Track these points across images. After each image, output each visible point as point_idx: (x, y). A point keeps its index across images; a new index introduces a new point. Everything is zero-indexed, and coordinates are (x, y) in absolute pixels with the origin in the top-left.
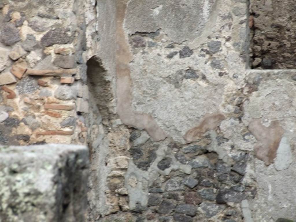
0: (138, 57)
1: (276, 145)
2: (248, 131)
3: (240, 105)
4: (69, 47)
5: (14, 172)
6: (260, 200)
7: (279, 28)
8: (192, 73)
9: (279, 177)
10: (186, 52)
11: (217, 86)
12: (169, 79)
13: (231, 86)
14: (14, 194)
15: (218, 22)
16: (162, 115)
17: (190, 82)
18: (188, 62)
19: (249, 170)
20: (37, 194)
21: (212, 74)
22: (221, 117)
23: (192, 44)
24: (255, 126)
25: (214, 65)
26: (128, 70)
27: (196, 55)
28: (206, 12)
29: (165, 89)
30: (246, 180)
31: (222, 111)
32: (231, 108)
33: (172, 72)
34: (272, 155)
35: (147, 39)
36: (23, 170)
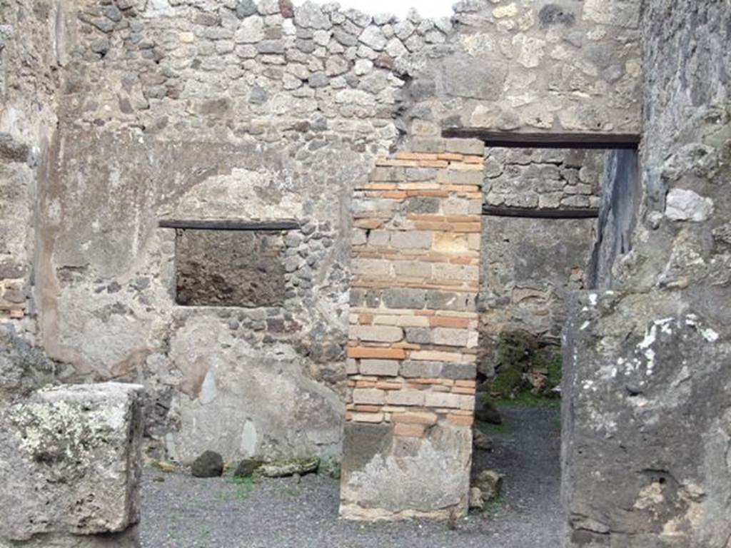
0: (66, 291)
1: (202, 379)
2: (174, 366)
3: (166, 340)
4: (20, 282)
5: (86, 409)
6: (184, 433)
7: (195, 265)
8: (119, 308)
9: (203, 410)
10: (114, 288)
11: (144, 321)
12: (96, 313)
13: (158, 321)
14: (87, 430)
15: (147, 259)
16: (89, 348)
17: (118, 317)
18: (116, 297)
19: (174, 403)
20: (109, 430)
21: (140, 309)
22: (147, 352)
23: (120, 280)
24: (181, 361)
25: (142, 301)
26: (55, 303)
27: (124, 290)
28: (135, 249)
29: (92, 323)
30: (171, 413)
31: (149, 345)
32: (158, 343)
33: (100, 306)
34: (196, 390)
35: (75, 274)
36: (96, 408)
